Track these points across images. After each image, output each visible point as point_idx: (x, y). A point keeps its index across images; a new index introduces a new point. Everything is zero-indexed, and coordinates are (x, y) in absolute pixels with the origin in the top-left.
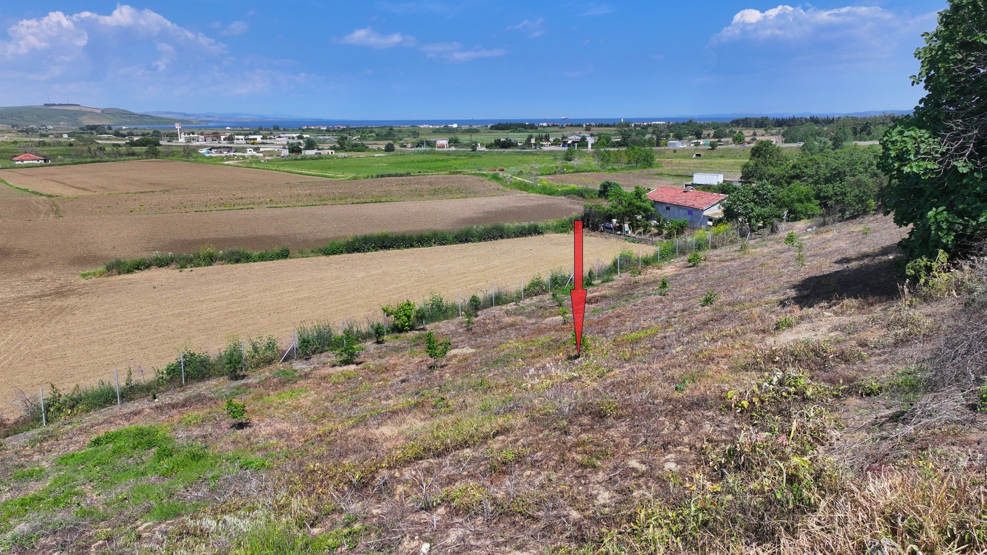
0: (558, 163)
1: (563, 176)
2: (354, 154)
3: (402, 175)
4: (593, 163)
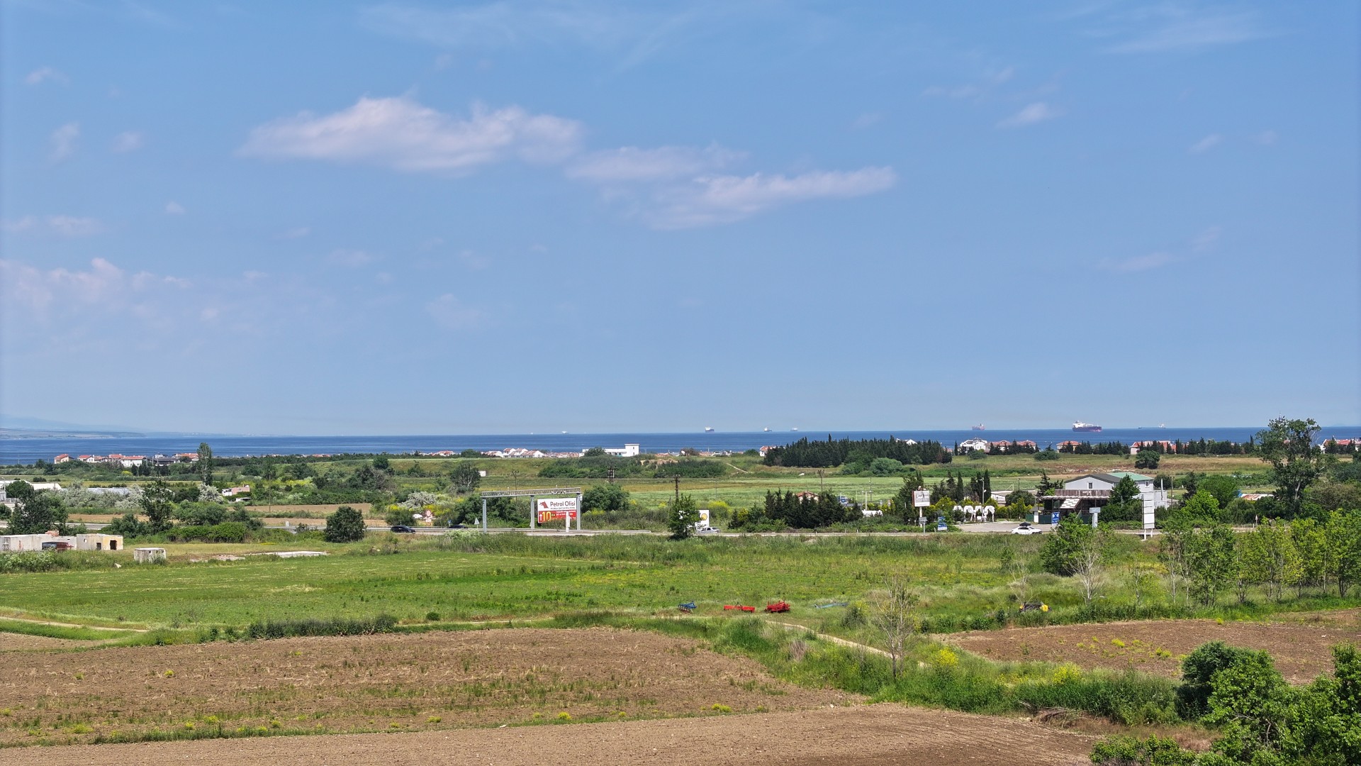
0: (1016, 584)
1: (1036, 633)
2: (197, 549)
3: (355, 629)
4: (1163, 582)
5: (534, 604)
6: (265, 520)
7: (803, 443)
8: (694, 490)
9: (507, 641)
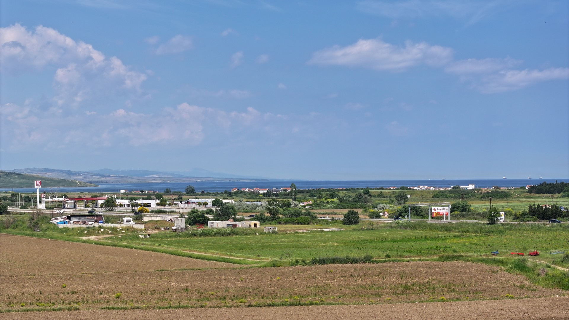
2: (290, 228)
3: (355, 261)
5: (430, 251)
6: (318, 216)
7: (545, 184)
8: (497, 204)
9: (419, 267)
